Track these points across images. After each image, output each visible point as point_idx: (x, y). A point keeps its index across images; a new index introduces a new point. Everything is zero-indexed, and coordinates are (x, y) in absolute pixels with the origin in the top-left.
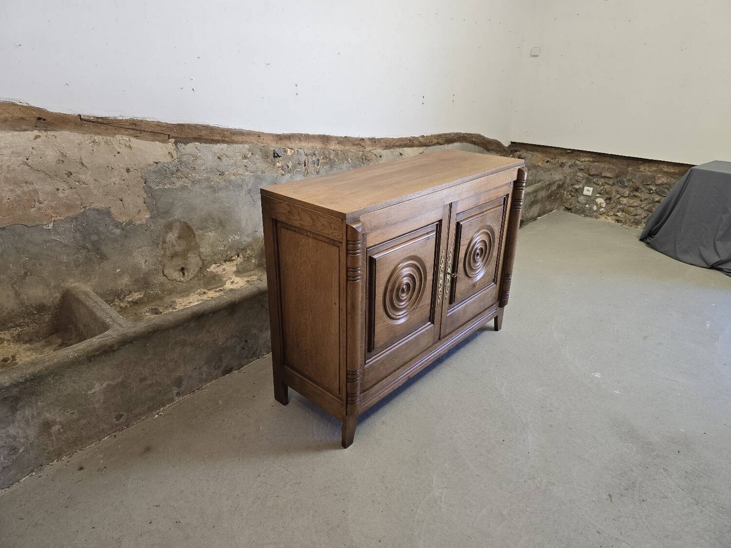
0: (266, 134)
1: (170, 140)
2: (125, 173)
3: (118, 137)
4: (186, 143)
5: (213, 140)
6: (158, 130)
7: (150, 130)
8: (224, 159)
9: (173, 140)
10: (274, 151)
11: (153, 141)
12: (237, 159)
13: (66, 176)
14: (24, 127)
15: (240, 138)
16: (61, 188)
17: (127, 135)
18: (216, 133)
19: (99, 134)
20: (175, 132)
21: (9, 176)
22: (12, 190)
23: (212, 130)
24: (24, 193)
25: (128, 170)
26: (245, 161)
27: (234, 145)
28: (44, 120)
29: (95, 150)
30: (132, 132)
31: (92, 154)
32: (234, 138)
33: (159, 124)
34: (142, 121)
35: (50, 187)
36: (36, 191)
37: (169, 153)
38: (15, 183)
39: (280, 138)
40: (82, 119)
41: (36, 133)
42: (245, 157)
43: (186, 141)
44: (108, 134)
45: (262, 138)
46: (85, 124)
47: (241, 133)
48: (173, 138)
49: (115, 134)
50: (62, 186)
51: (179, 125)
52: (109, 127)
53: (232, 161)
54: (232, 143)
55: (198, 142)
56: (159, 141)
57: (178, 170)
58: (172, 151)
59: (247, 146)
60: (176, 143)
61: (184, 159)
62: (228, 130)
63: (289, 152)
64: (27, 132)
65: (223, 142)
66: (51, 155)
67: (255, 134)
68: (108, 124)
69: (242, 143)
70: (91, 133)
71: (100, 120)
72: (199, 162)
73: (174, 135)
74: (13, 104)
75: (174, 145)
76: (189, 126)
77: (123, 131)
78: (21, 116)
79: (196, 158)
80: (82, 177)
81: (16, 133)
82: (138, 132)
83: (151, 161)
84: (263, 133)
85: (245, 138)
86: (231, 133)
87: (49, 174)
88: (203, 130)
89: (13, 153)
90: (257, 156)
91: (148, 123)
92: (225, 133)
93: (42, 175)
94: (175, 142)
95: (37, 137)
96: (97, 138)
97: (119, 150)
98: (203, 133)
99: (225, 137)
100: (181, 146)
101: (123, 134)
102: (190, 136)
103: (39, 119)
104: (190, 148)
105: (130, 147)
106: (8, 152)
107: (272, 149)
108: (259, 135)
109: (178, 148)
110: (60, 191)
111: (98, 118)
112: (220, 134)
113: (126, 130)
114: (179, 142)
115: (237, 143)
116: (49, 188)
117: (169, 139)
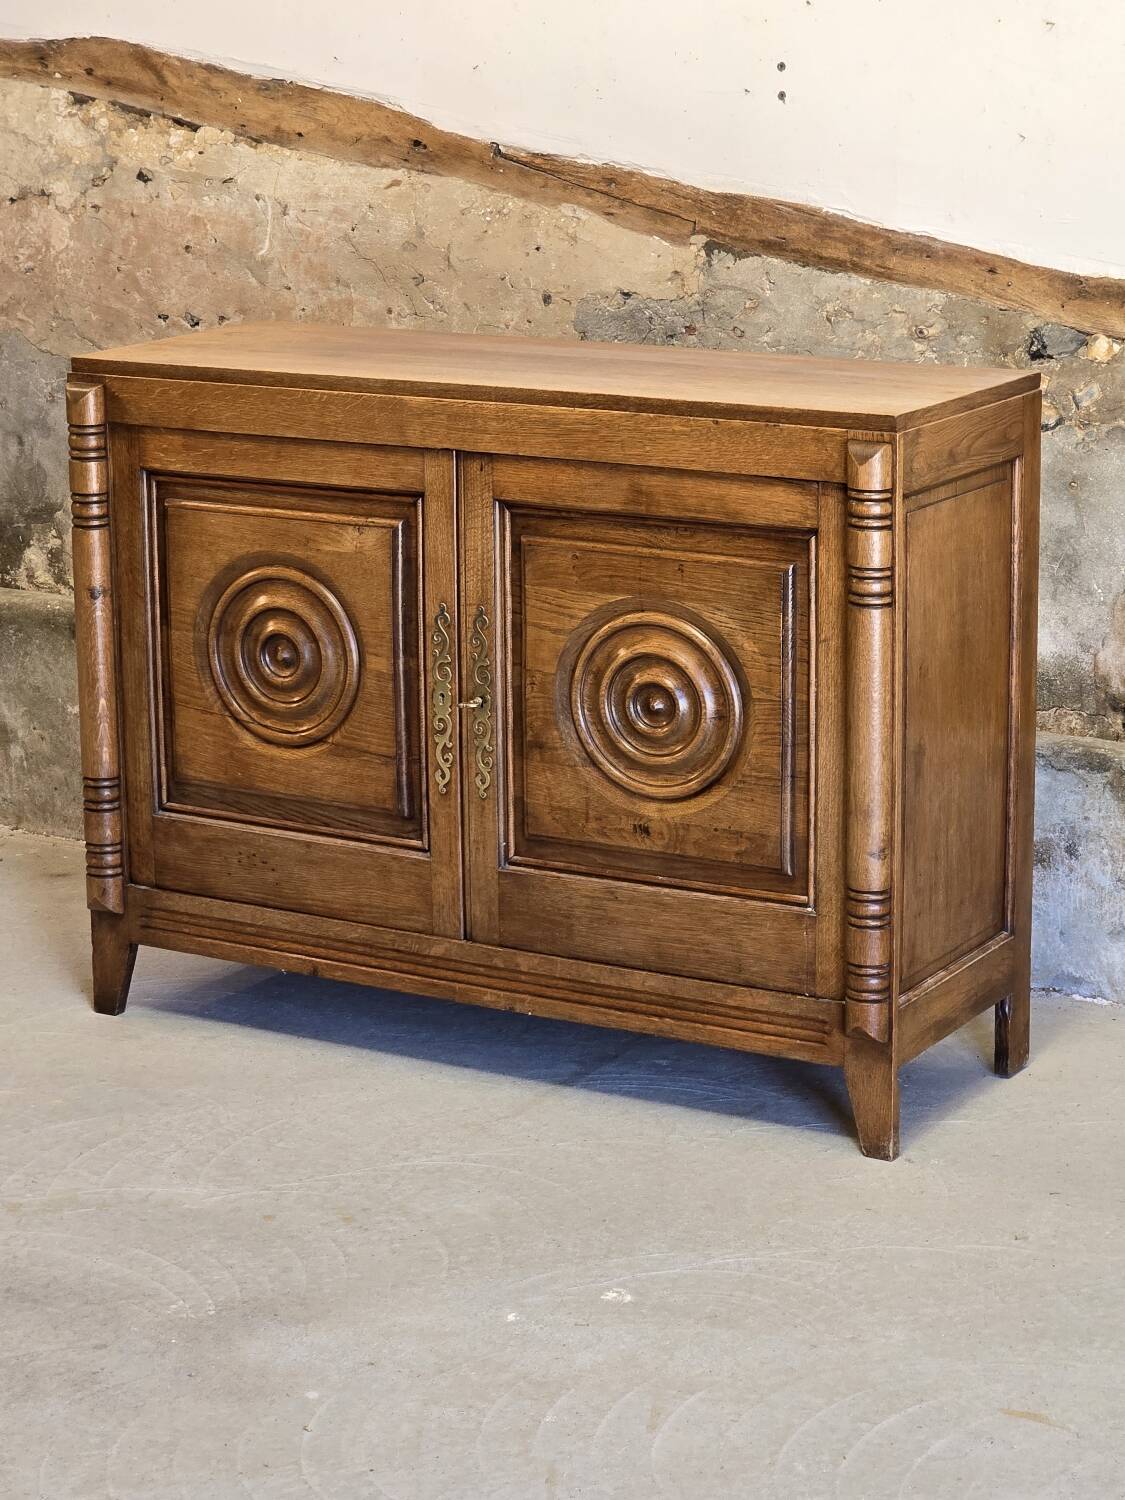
0: (1025, 268)
1: (693, 239)
2: (539, 304)
3: (566, 209)
4: (739, 256)
5: (821, 258)
6: (665, 203)
7: (646, 202)
8: (845, 326)
9: (703, 239)
10: (1036, 330)
11: (650, 232)
12: (889, 335)
13: (412, 283)
14: (384, 159)
15: (916, 267)
16: (396, 310)
17: (589, 207)
18: (835, 239)
19: (524, 195)
20: (711, 218)
21: (315, 260)
22: (313, 293)
23: (825, 226)
24: (331, 301)
25: (547, 299)
26: (919, 347)
27: (895, 286)
28: (425, 147)
29: (490, 232)
30: (602, 200)
31: (479, 239)
32: (893, 262)
33: (673, 189)
34: (631, 174)
35: (379, 302)
36: (350, 303)
37: (676, 272)
38: (322, 279)
39: (1077, 289)
40: (498, 152)
41: (400, 174)
42: (920, 335)
43: (741, 248)
44: (544, 199)
45: (1002, 278)
46: (501, 166)
47: (923, 249)
48: (704, 232)
49: (559, 201)
50: (400, 304)
51: (726, 197)
52: (553, 181)
53: (869, 337)
54: (889, 278)
55: (778, 255)
56: (664, 236)
57: (690, 330)
58: (687, 270)
59: (938, 297)
60: (709, 248)
61: (720, 299)
62: (874, 233)
63: (1101, 348)
64: (384, 170)
65: (857, 268)
66: (400, 227)
67: (977, 261)
68: (553, 172)
69: (922, 282)
70: (507, 190)
71: (538, 161)
72: (762, 317)
73: (707, 224)
74: (379, 107)
75: (703, 253)
76: (759, 207)
77: (581, 195)
78: (386, 133)
79: (759, 303)
80: (442, 293)
81: (365, 169)
82: (617, 203)
83: (611, 285)
84: (1012, 263)
85: (930, 269)
86: (889, 241)
87: (382, 273)
88: (797, 222)
89: (336, 211)
90: (964, 339)
91: (647, 183)
92: (868, 241)
93: (369, 271)
94: (706, 244)
95: (396, 183)
96: (514, 204)
97: (540, 242)
98: (796, 232)
99: (861, 255)
100: (723, 261)
101: (579, 204)
102: (753, 234)
103: (417, 143)
104: (752, 270)
105: (574, 238)
106: (327, 206)
107: (1031, 324)
108: (991, 266)
109: (710, 265)
110: (392, 315)
111: (536, 155)
112: (846, 240)
113: (589, 195)
114: (720, 247)
115: (904, 280)
116: (375, 304)
117: (694, 234)
